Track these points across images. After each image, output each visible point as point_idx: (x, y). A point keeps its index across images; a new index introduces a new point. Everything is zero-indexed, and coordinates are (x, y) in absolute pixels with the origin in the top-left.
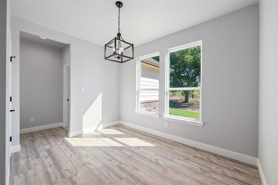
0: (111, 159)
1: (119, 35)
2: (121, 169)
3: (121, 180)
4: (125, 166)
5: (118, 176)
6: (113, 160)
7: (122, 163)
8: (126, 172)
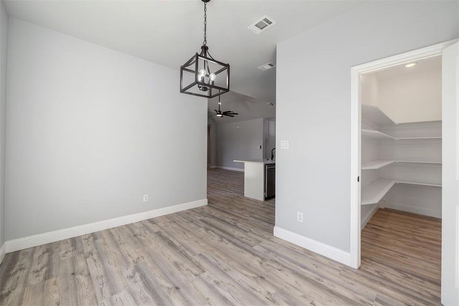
0: (216, 286)
1: (205, 48)
2: (199, 266)
3: (200, 254)
4: (191, 269)
5: (205, 258)
6: (212, 282)
7: (196, 275)
8: (193, 262)
